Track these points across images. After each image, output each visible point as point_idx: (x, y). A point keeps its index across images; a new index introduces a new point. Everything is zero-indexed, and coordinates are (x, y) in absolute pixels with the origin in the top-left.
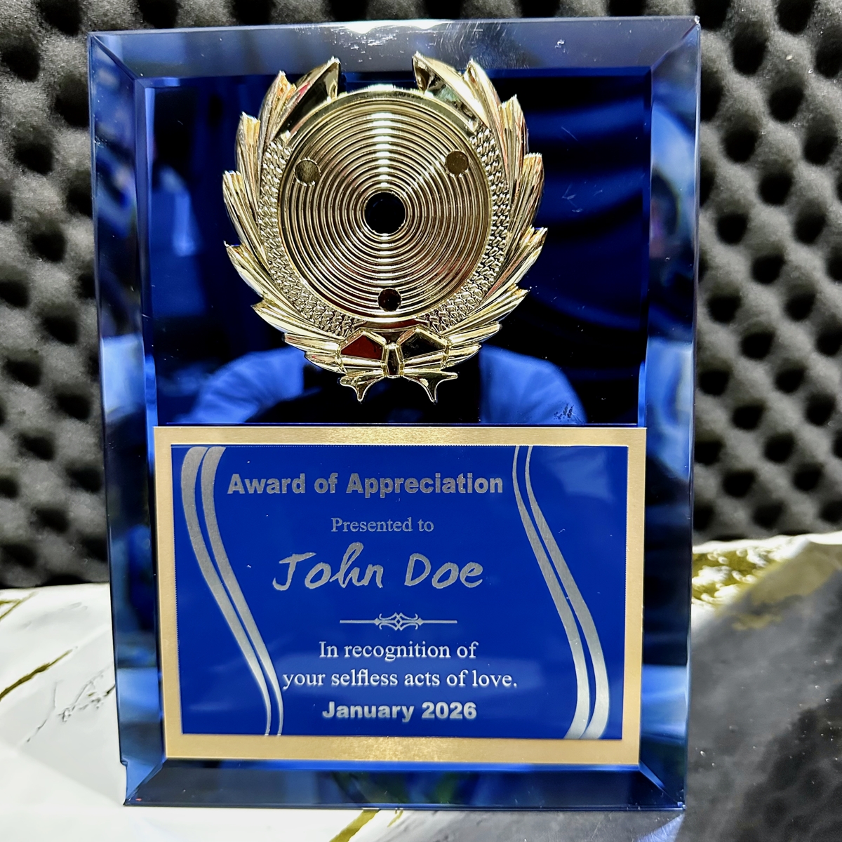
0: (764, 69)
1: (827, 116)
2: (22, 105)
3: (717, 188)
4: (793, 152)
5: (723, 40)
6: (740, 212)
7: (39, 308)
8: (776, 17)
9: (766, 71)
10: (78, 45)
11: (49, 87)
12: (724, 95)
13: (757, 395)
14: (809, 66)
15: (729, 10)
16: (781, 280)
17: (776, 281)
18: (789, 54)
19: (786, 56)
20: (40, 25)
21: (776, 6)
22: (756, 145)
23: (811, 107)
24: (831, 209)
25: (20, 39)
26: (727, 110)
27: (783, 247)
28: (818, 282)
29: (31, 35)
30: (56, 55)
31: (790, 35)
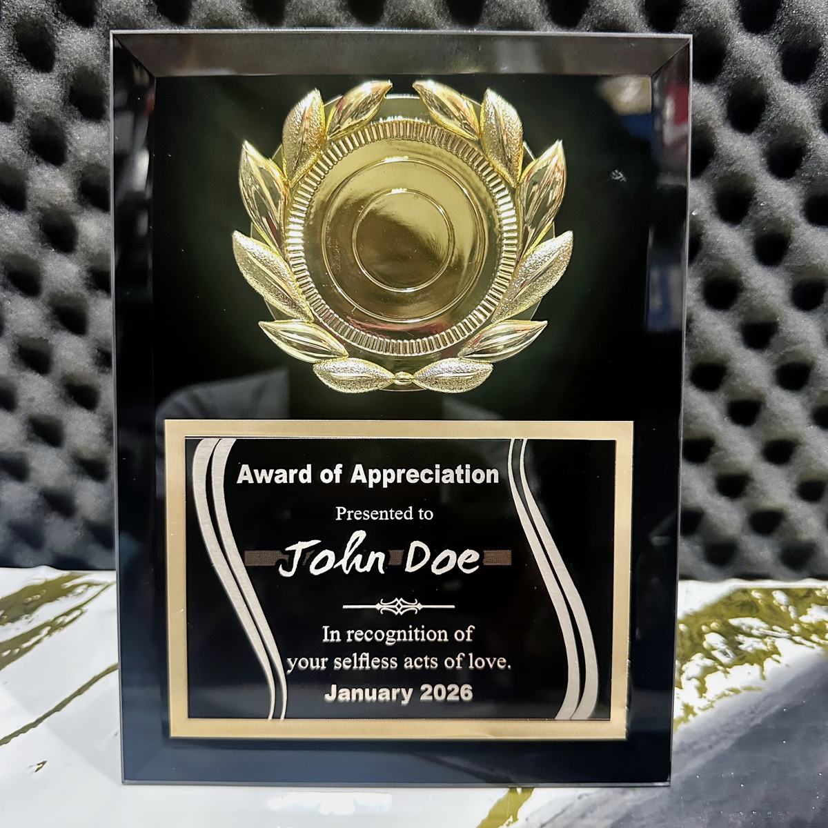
7: (50, 297)
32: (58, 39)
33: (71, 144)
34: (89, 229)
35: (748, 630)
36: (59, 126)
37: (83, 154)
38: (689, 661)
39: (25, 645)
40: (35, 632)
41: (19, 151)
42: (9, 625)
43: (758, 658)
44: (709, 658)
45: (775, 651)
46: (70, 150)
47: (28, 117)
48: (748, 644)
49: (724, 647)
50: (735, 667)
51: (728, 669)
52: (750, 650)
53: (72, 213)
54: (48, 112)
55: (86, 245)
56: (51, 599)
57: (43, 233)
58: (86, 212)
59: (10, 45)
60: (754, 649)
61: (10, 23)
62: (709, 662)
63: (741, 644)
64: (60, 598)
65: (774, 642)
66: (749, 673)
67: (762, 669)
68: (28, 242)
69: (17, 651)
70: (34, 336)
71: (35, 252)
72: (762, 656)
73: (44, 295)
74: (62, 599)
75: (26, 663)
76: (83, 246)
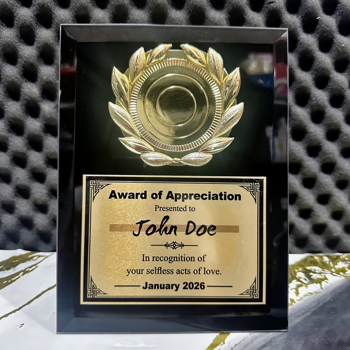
32: (37, 33)
33: (40, 74)
34: (45, 108)
35: (314, 271)
36: (35, 66)
37: (44, 77)
38: (291, 283)
39: (13, 279)
40: (18, 274)
41: (18, 76)
42: (6, 271)
43: (319, 281)
44: (299, 281)
45: (326, 278)
46: (39, 77)
47: (23, 63)
48: (314, 276)
49: (305, 277)
50: (310, 285)
51: (307, 285)
52: (315, 278)
53: (39, 102)
54: (31, 60)
55: (44, 114)
56: (24, 261)
57: (26, 110)
58: (44, 101)
59: (18, 35)
60: (317, 278)
61: (18, 26)
62: (299, 283)
63: (312, 276)
64: (27, 261)
65: (325, 275)
66: (316, 287)
67: (321, 285)
68: (20, 113)
69: (10, 281)
70: (20, 151)
71: (23, 118)
72: (321, 281)
73: (25, 135)
74: (28, 262)
75: (14, 286)
76: (42, 115)
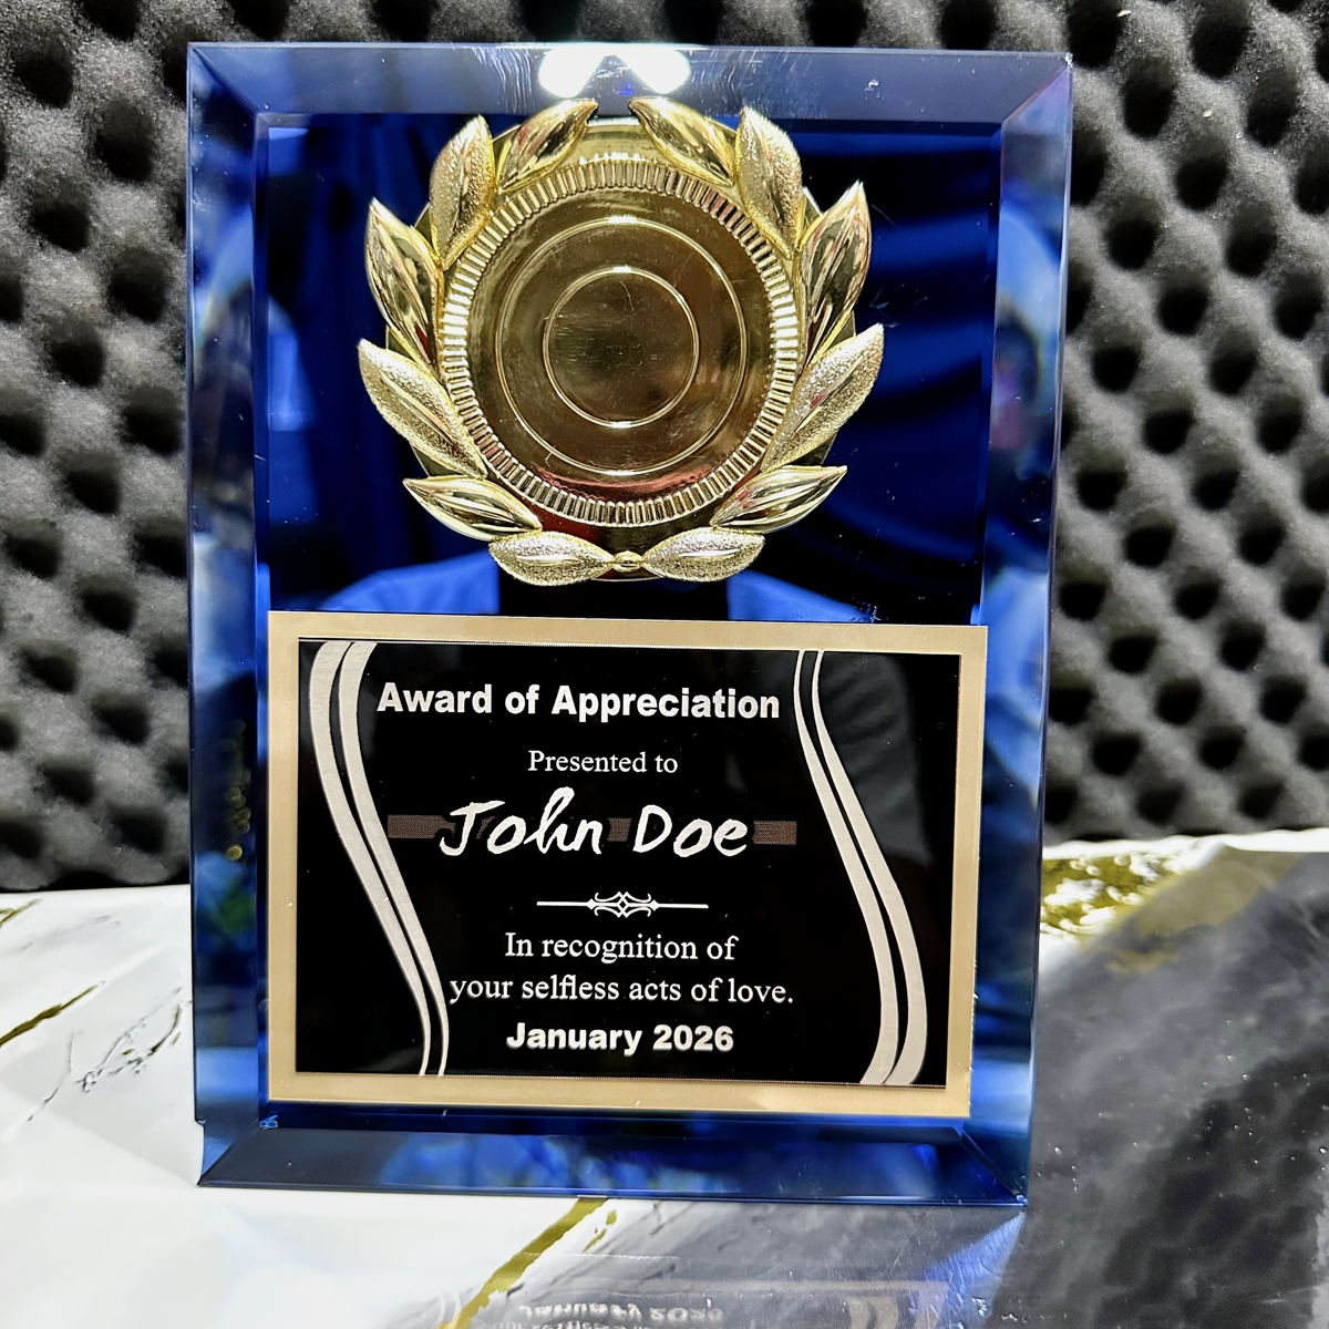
0: (1169, 129)
1: (1261, 204)
2: (44, 143)
3: (1096, 305)
4: (1210, 255)
5: (1110, 84)
6: (1128, 344)
8: (1190, 53)
9: (1172, 134)
10: (133, 55)
11: (86, 118)
12: (1111, 167)
13: (1147, 622)
14: (1237, 127)
15: (1120, 39)
16: (1188, 447)
17: (1180, 450)
18: (1207, 109)
19: (1203, 111)
20: (76, 22)
21: (1190, 36)
22: (1156, 244)
23: (1238, 190)
24: (1264, 344)
25: (44, 42)
26: (1113, 190)
27: (1192, 397)
28: (1243, 452)
29: (61, 37)
30: (98, 69)
31: (1209, 80)
